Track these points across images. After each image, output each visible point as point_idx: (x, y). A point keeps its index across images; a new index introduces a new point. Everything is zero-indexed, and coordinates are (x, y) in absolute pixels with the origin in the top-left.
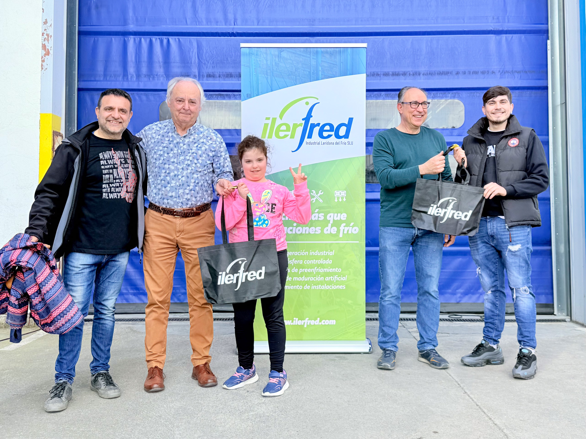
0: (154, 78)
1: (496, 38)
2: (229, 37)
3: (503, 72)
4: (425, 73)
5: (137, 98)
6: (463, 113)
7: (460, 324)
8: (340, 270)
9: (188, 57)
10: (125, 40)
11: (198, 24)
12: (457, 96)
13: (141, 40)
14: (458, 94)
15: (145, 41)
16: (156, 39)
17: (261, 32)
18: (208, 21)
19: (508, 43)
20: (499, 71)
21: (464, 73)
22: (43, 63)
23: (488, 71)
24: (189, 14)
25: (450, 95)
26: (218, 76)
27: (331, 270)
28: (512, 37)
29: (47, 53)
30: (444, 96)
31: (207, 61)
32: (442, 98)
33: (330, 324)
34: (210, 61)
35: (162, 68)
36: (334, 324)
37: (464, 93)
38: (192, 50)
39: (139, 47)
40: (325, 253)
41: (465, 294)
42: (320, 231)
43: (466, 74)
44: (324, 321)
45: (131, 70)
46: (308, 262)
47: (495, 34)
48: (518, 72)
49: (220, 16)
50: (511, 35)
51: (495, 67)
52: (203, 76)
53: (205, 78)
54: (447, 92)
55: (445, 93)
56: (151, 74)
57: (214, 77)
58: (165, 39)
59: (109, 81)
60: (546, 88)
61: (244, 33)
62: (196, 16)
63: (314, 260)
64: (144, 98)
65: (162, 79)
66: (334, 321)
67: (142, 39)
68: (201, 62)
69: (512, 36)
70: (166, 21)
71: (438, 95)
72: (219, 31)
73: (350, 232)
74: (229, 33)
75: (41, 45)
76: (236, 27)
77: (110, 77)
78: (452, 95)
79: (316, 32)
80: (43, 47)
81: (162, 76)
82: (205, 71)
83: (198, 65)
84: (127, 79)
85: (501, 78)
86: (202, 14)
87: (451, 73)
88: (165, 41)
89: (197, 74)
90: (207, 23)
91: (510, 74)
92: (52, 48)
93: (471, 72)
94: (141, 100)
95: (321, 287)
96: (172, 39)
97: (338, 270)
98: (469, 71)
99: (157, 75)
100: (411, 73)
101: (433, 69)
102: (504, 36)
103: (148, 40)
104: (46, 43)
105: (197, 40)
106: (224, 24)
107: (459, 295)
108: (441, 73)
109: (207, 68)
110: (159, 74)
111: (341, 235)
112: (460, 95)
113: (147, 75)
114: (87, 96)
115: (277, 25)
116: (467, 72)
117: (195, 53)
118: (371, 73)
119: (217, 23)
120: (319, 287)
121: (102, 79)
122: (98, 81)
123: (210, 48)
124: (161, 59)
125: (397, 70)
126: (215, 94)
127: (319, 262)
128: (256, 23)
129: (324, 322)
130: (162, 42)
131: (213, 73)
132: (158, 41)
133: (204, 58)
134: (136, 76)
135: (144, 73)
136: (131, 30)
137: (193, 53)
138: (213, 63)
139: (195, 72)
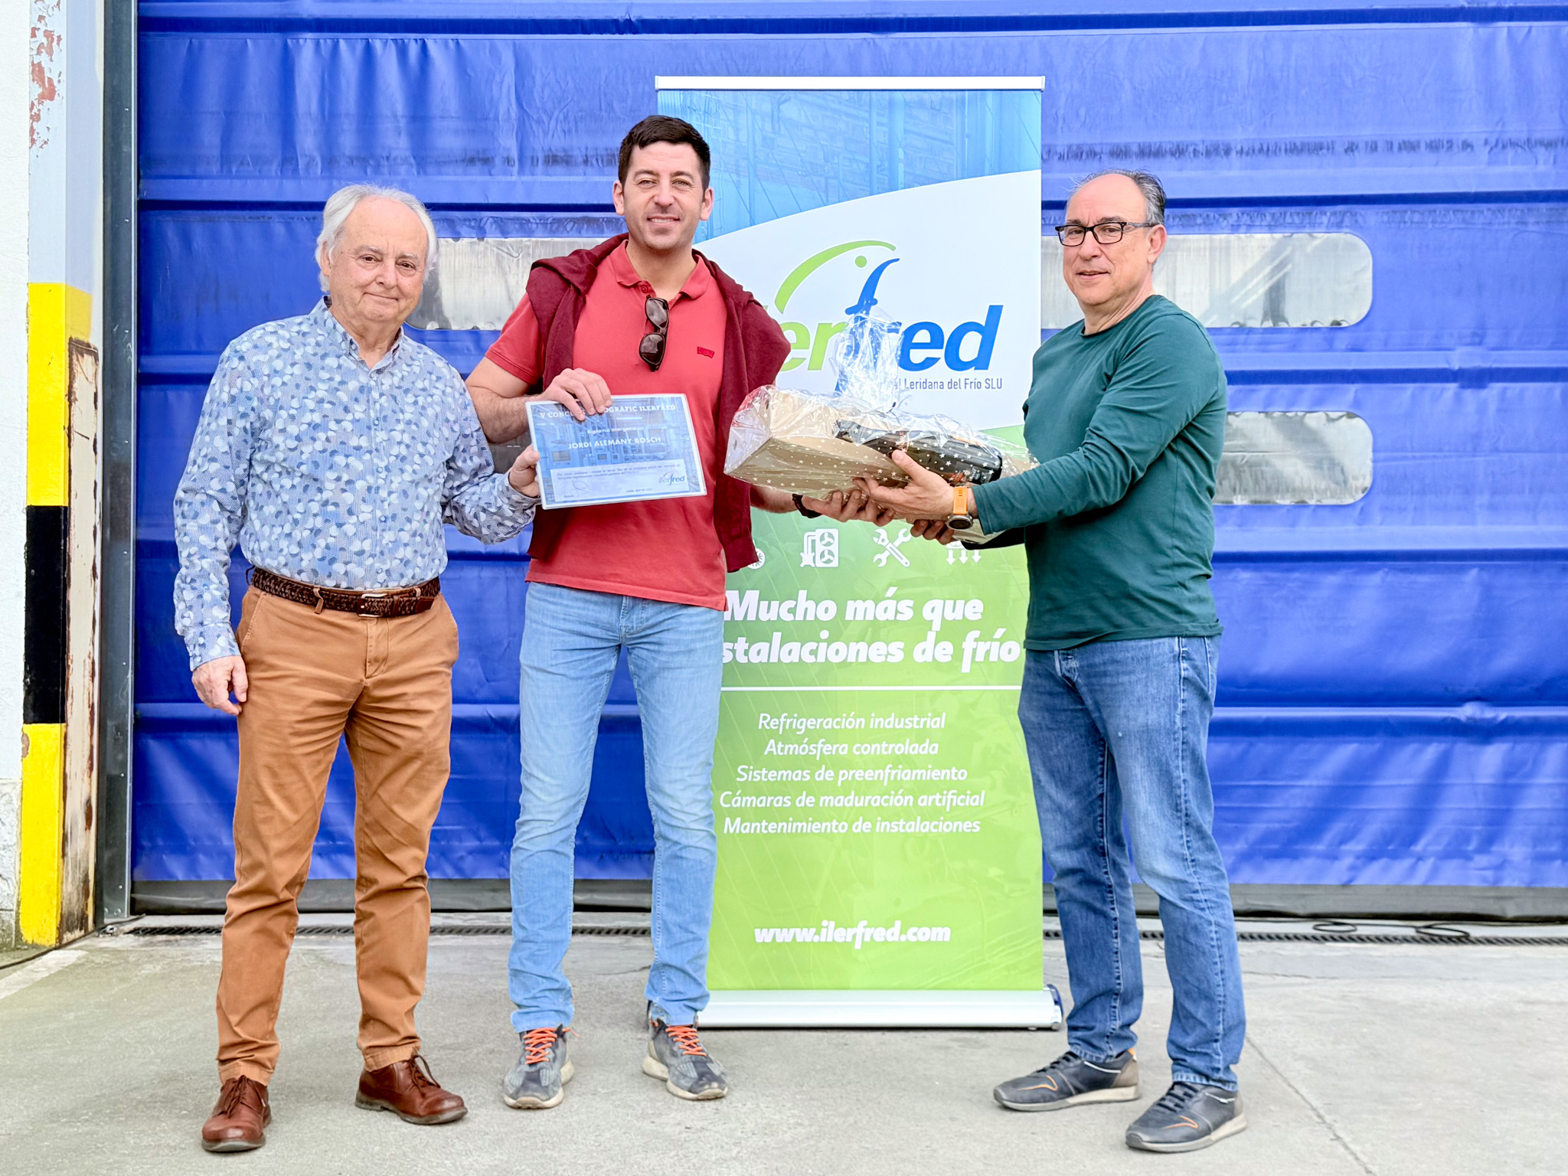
0: (378, 168)
1: (1476, 32)
2: (617, 36)
3: (1500, 145)
4: (1245, 150)
6: (1368, 277)
7: (1348, 949)
8: (963, 774)
9: (487, 103)
10: (286, 45)
12: (1347, 221)
13: (336, 45)
14: (1354, 215)
15: (348, 48)
16: (385, 43)
17: (719, 17)
19: (1517, 50)
20: (1486, 142)
21: (1373, 147)
22: (35, 124)
23: (1450, 142)
25: (1325, 219)
26: (580, 159)
27: (935, 774)
28: (1530, 31)
29: (46, 93)
30: (1307, 220)
31: (545, 111)
32: (1300, 227)
33: (933, 939)
34: (555, 115)
35: (403, 134)
36: (947, 939)
37: (1372, 215)
38: (498, 78)
39: (331, 65)
40: (918, 723)
41: (1371, 856)
42: (899, 656)
43: (1379, 149)
44: (914, 929)
45: (308, 141)
46: (866, 748)
47: (1473, 20)
48: (1549, 145)
50: (1526, 24)
51: (1473, 128)
52: (534, 161)
53: (540, 167)
54: (1316, 210)
55: (1311, 213)
56: (370, 157)
57: (567, 163)
58: (413, 43)
59: (238, 177)
61: (665, 21)
63: (884, 745)
65: (403, 169)
66: (947, 930)
67: (342, 43)
68: (529, 116)
69: (1530, 28)
71: (1288, 219)
72: (587, 17)
73: (993, 658)
74: (616, 21)
75: (28, 68)
77: (242, 163)
78: (1333, 219)
79: (894, 16)
80: (33, 72)
81: (405, 160)
82: (542, 143)
83: (519, 127)
84: (296, 170)
85: (1490, 163)
87: (1331, 148)
88: (413, 50)
89: (514, 154)
91: (1520, 150)
92: (63, 77)
93: (1396, 147)
95: (904, 826)
96: (434, 41)
97: (956, 774)
98: (1387, 142)
99: (388, 158)
100: (1201, 148)
101: (1272, 136)
102: (1503, 25)
103: (360, 46)
104: (44, 59)
105: (514, 45)
107: (1348, 861)
108: (1295, 149)
109: (546, 134)
110: (394, 154)
111: (966, 667)
112: (1360, 219)
113: (358, 159)
114: (169, 227)
116: (1380, 145)
117: (509, 87)
118: (1070, 147)
120: (899, 826)
121: (215, 169)
122: (202, 178)
123: (555, 70)
124: (401, 108)
125: (1154, 138)
126: (572, 219)
127: (899, 749)
129: (915, 934)
130: (402, 52)
131: (565, 150)
132: (392, 49)
133: (538, 104)
134: (322, 163)
135: (347, 153)
136: (305, 16)
137: (501, 88)
138: (566, 118)
139: (508, 150)
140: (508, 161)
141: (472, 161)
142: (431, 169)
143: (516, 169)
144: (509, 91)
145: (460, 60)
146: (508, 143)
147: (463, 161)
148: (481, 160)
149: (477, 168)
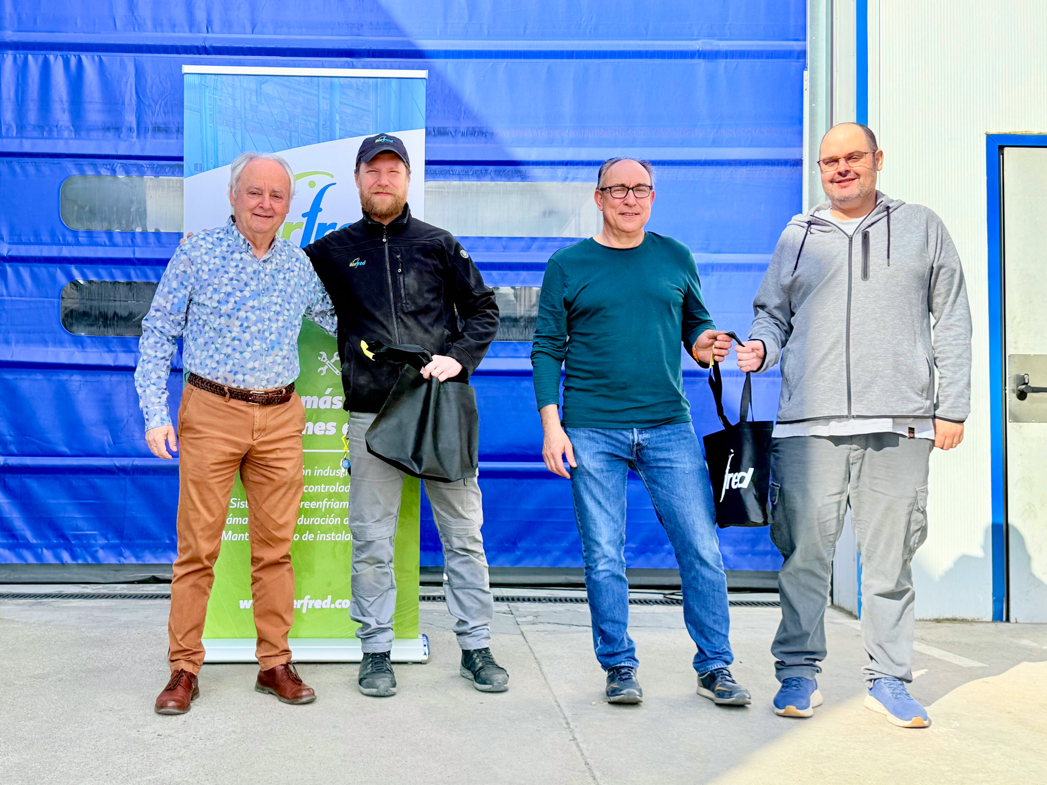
0: (51, 130)
1: (706, 65)
2: (198, 56)
5: (18, 169)
9: (117, 93)
11: (136, 29)
13: (26, 59)
15: (34, 62)
16: (56, 58)
17: (259, 46)
18: (157, 24)
19: (730, 76)
24: (121, 10)
26: (174, 130)
31: (153, 100)
34: (159, 103)
35: (66, 112)
38: (124, 80)
39: (23, 70)
45: (8, 115)
47: (704, 58)
49: (179, 14)
50: (736, 61)
51: (704, 122)
52: (146, 130)
56: (46, 125)
57: (166, 131)
58: (73, 57)
60: (799, 163)
61: (227, 48)
62: (133, 13)
64: (31, 169)
65: (66, 134)
67: (30, 57)
68: (143, 102)
69: (738, 63)
70: (76, 23)
72: (178, 44)
74: (197, 47)
76: (210, 35)
79: (364, 48)
81: (68, 128)
82: (151, 119)
83: (137, 109)
86: (145, 10)
88: (73, 61)
89: (134, 126)
90: (155, 27)
91: (730, 136)
94: (26, 174)
95: (334, 537)
96: (86, 58)
99: (57, 126)
102: (722, 63)
103: (41, 59)
105: (135, 60)
106: (187, 29)
109: (153, 113)
110: (60, 124)
113: (38, 127)
115: (289, 34)
117: (131, 84)
118: (468, 128)
119: (173, 27)
123: (159, 76)
124: (65, 97)
126: (168, 165)
128: (249, 29)
130: (67, 63)
131: (165, 124)
132: (60, 61)
133: (149, 95)
134: (17, 128)
135: (32, 123)
136: (8, 40)
137: (126, 86)
138: (166, 104)
139: (131, 122)
140: (130, 129)
141: (108, 129)
142: (83, 134)
143: (135, 134)
144: (131, 86)
145: (101, 68)
146: (131, 119)
147: (103, 129)
148: (115, 128)
149: (110, 135)
